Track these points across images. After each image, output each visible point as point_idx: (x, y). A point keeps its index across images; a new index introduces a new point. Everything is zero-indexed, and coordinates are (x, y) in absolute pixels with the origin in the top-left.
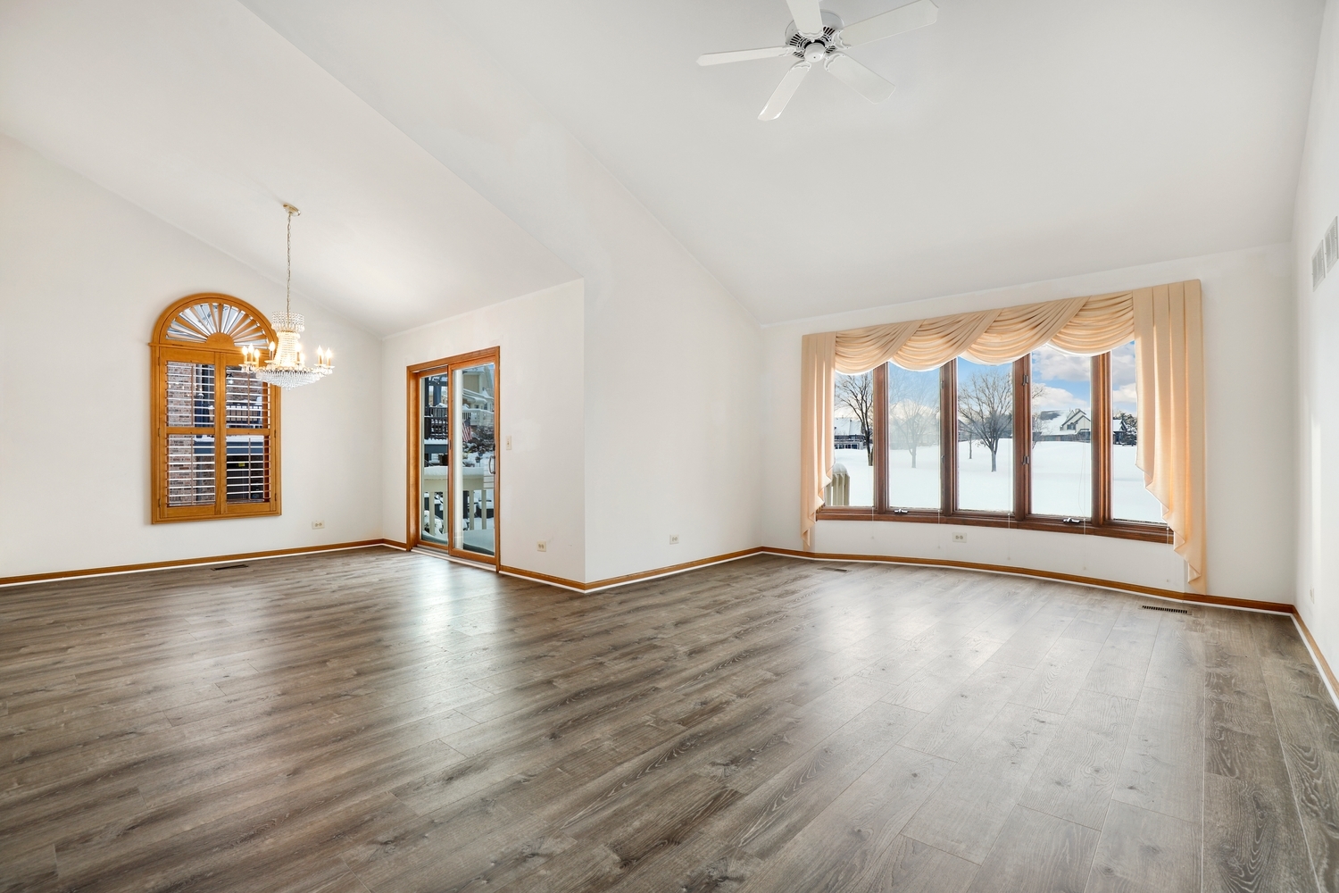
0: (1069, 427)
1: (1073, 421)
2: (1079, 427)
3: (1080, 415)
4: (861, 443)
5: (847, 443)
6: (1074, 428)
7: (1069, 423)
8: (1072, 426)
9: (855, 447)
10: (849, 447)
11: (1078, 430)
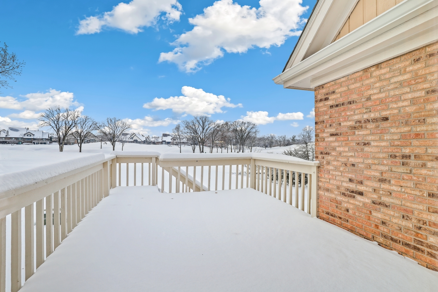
0: (131, 139)
1: (132, 136)
2: (134, 139)
3: (134, 135)
4: (48, 142)
5: (41, 142)
6: (133, 139)
7: (131, 137)
8: (132, 138)
9: (45, 143)
10: (42, 143)
11: (134, 140)
